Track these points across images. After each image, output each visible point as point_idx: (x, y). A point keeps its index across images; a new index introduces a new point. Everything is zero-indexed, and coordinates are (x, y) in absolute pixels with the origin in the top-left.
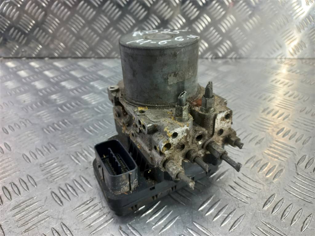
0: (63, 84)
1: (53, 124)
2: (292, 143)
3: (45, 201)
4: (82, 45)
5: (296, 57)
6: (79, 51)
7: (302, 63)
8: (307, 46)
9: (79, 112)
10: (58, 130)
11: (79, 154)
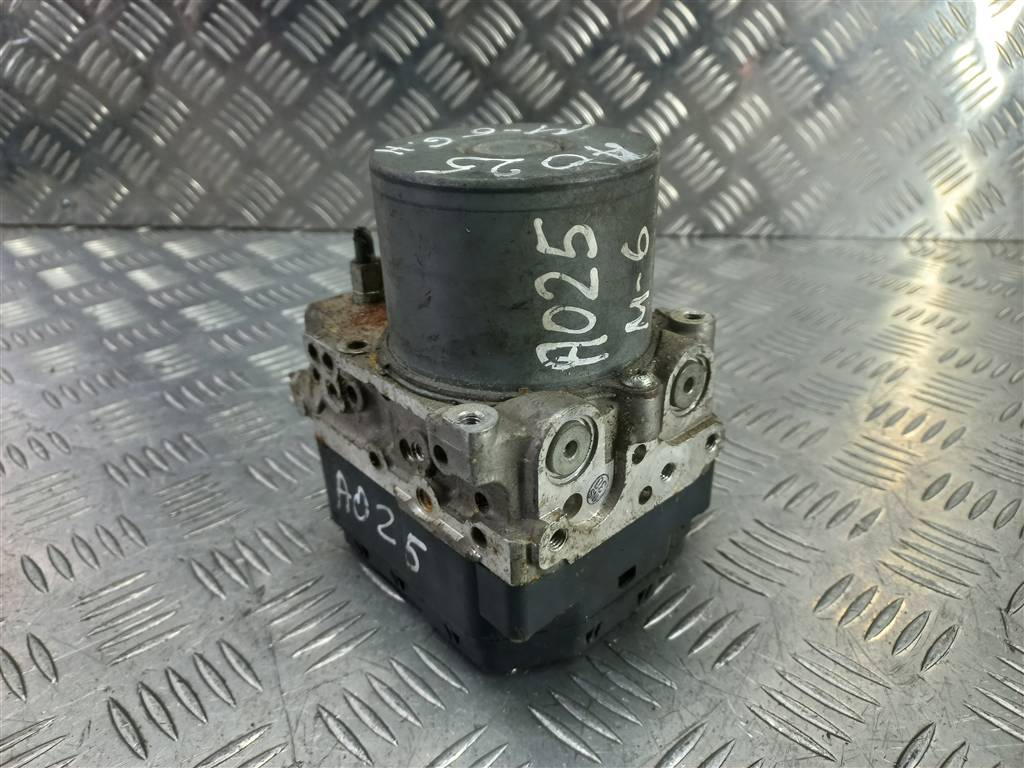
0: (191, 312)
1: (144, 449)
2: (979, 530)
3: (81, 741)
4: (263, 189)
5: (971, 234)
6: (253, 205)
7: (993, 255)
8: (1007, 198)
9: (236, 409)
10: (159, 470)
11: (222, 561)
